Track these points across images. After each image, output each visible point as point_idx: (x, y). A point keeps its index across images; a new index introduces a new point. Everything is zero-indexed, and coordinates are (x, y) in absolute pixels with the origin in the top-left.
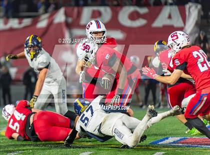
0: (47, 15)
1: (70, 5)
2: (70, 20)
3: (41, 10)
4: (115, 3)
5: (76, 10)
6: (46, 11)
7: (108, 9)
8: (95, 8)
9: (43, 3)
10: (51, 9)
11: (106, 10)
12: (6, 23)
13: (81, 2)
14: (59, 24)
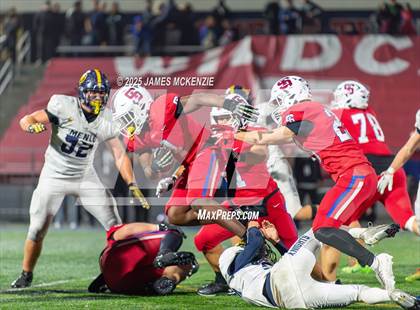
0: (217, 52)
1: (261, 33)
2: (262, 61)
3: (207, 41)
4: (349, 28)
5: (273, 41)
6: (216, 44)
7: (335, 40)
8: (311, 38)
9: (211, 28)
10: (225, 40)
11: (330, 43)
12: (139, 66)
13: (284, 27)
14: (241, 69)
